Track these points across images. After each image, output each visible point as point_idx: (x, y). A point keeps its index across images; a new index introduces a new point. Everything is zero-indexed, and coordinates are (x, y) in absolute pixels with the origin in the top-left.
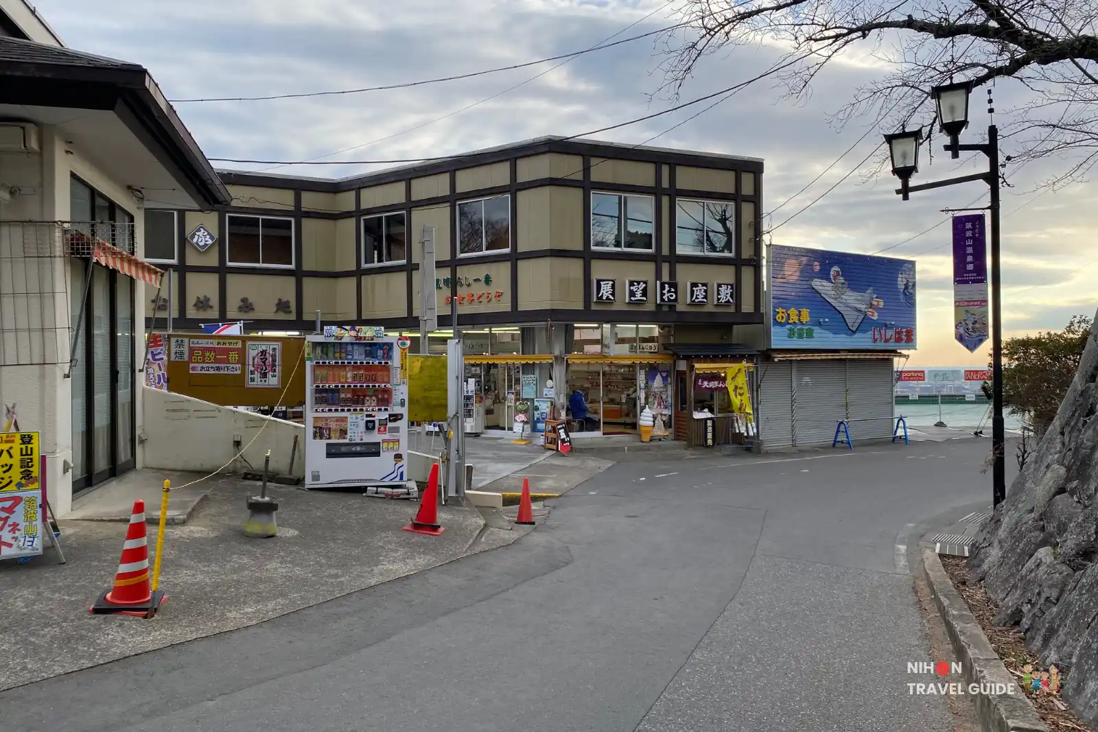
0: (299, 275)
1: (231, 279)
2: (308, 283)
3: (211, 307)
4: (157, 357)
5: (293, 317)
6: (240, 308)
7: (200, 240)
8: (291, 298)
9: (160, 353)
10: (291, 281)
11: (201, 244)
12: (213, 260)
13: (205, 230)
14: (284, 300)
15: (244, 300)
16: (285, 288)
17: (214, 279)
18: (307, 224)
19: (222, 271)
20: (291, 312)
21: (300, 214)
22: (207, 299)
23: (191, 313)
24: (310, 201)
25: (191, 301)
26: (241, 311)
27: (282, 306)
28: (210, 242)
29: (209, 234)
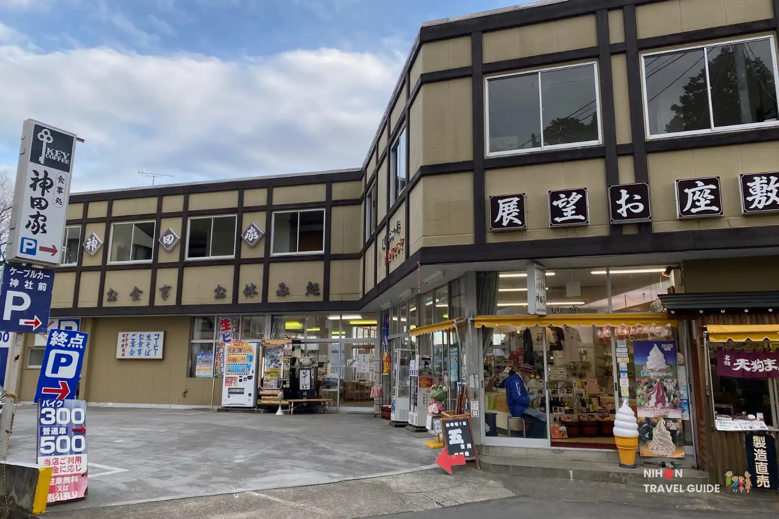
0: (328, 259)
1: (274, 268)
2: (335, 266)
3: (257, 293)
4: (227, 339)
5: (320, 298)
6: (277, 292)
7: (249, 237)
8: (320, 282)
9: (229, 335)
10: (320, 266)
11: (250, 240)
12: (260, 253)
13: (254, 227)
14: (314, 283)
15: (282, 286)
16: (314, 272)
17: (259, 269)
18: (336, 212)
19: (267, 261)
20: (319, 294)
21: (331, 203)
22: (254, 287)
23: (242, 299)
24: (340, 191)
25: (242, 288)
26: (279, 295)
27: (312, 289)
28: (257, 237)
29: (257, 231)
